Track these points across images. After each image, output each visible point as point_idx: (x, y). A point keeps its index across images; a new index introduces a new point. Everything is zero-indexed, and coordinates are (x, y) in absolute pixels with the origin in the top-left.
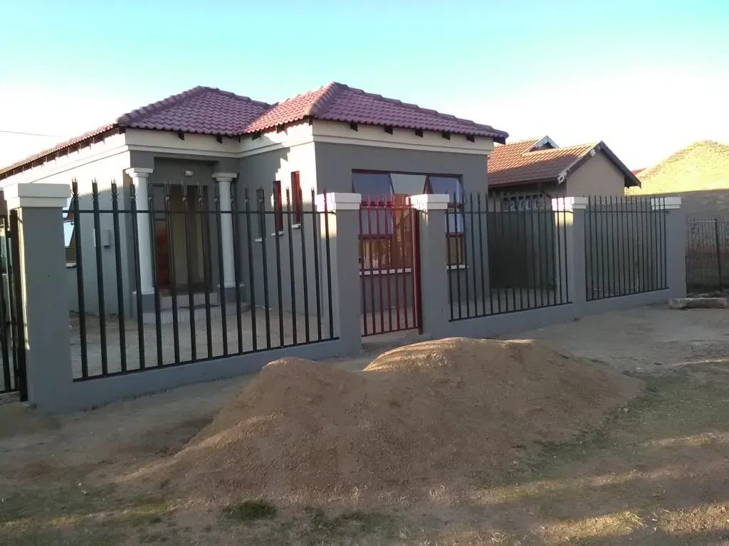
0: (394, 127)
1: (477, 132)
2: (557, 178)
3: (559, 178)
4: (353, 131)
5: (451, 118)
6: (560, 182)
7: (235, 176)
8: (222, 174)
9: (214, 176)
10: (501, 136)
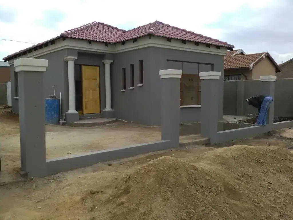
0: (187, 41)
1: (221, 45)
2: (249, 67)
3: (250, 68)
4: (169, 42)
5: (209, 38)
6: (250, 69)
7: (112, 61)
8: (107, 61)
9: (103, 61)
10: (231, 47)
